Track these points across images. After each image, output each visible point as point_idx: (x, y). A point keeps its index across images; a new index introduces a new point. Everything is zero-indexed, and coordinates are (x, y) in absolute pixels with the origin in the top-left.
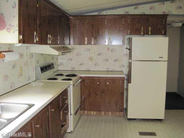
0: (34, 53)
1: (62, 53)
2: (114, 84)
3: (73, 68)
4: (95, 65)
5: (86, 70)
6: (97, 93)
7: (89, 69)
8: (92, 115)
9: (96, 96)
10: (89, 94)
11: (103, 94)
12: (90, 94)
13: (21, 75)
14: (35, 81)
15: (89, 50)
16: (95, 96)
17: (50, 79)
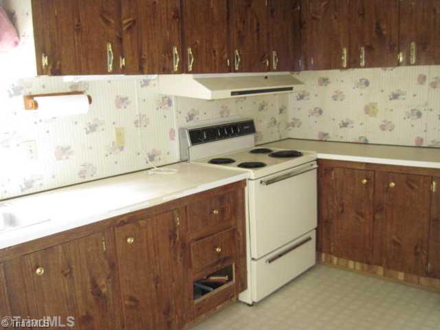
0: (176, 97)
1: (233, 93)
2: (412, 188)
3: (325, 135)
4: (383, 128)
5: (358, 140)
6: (363, 211)
7: (366, 140)
8: (351, 271)
9: (360, 218)
10: (340, 209)
11: (378, 216)
12: (342, 211)
13: (122, 148)
14: (178, 162)
15: (367, 83)
16: (357, 218)
17: (214, 161)
